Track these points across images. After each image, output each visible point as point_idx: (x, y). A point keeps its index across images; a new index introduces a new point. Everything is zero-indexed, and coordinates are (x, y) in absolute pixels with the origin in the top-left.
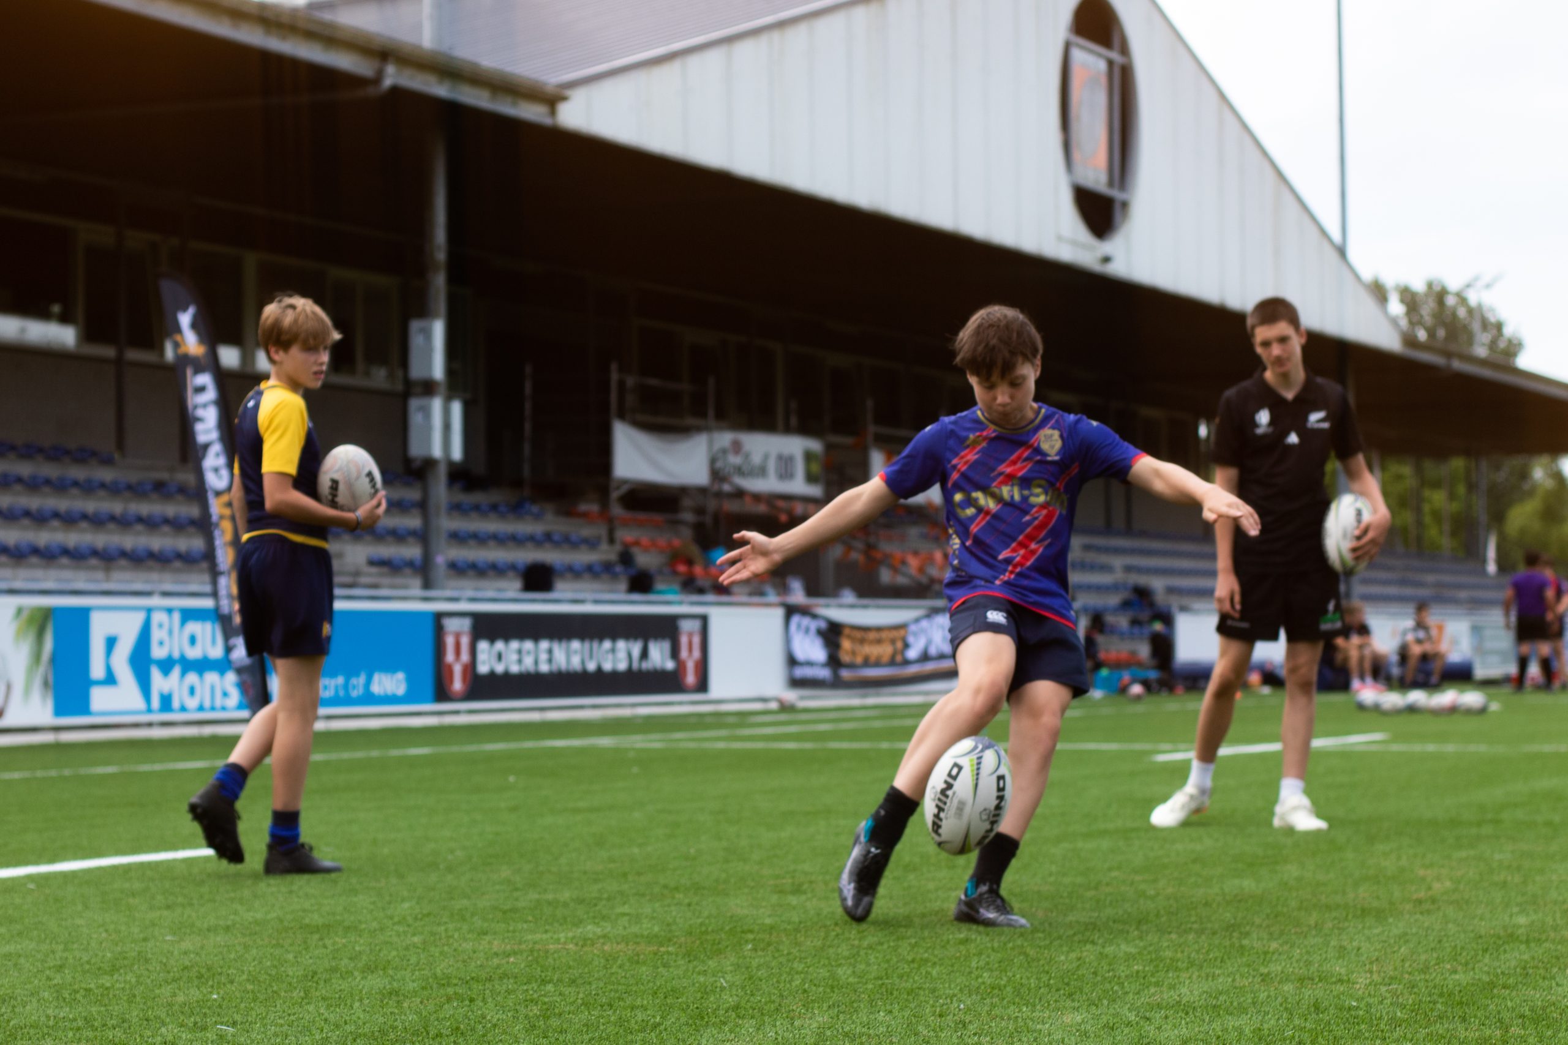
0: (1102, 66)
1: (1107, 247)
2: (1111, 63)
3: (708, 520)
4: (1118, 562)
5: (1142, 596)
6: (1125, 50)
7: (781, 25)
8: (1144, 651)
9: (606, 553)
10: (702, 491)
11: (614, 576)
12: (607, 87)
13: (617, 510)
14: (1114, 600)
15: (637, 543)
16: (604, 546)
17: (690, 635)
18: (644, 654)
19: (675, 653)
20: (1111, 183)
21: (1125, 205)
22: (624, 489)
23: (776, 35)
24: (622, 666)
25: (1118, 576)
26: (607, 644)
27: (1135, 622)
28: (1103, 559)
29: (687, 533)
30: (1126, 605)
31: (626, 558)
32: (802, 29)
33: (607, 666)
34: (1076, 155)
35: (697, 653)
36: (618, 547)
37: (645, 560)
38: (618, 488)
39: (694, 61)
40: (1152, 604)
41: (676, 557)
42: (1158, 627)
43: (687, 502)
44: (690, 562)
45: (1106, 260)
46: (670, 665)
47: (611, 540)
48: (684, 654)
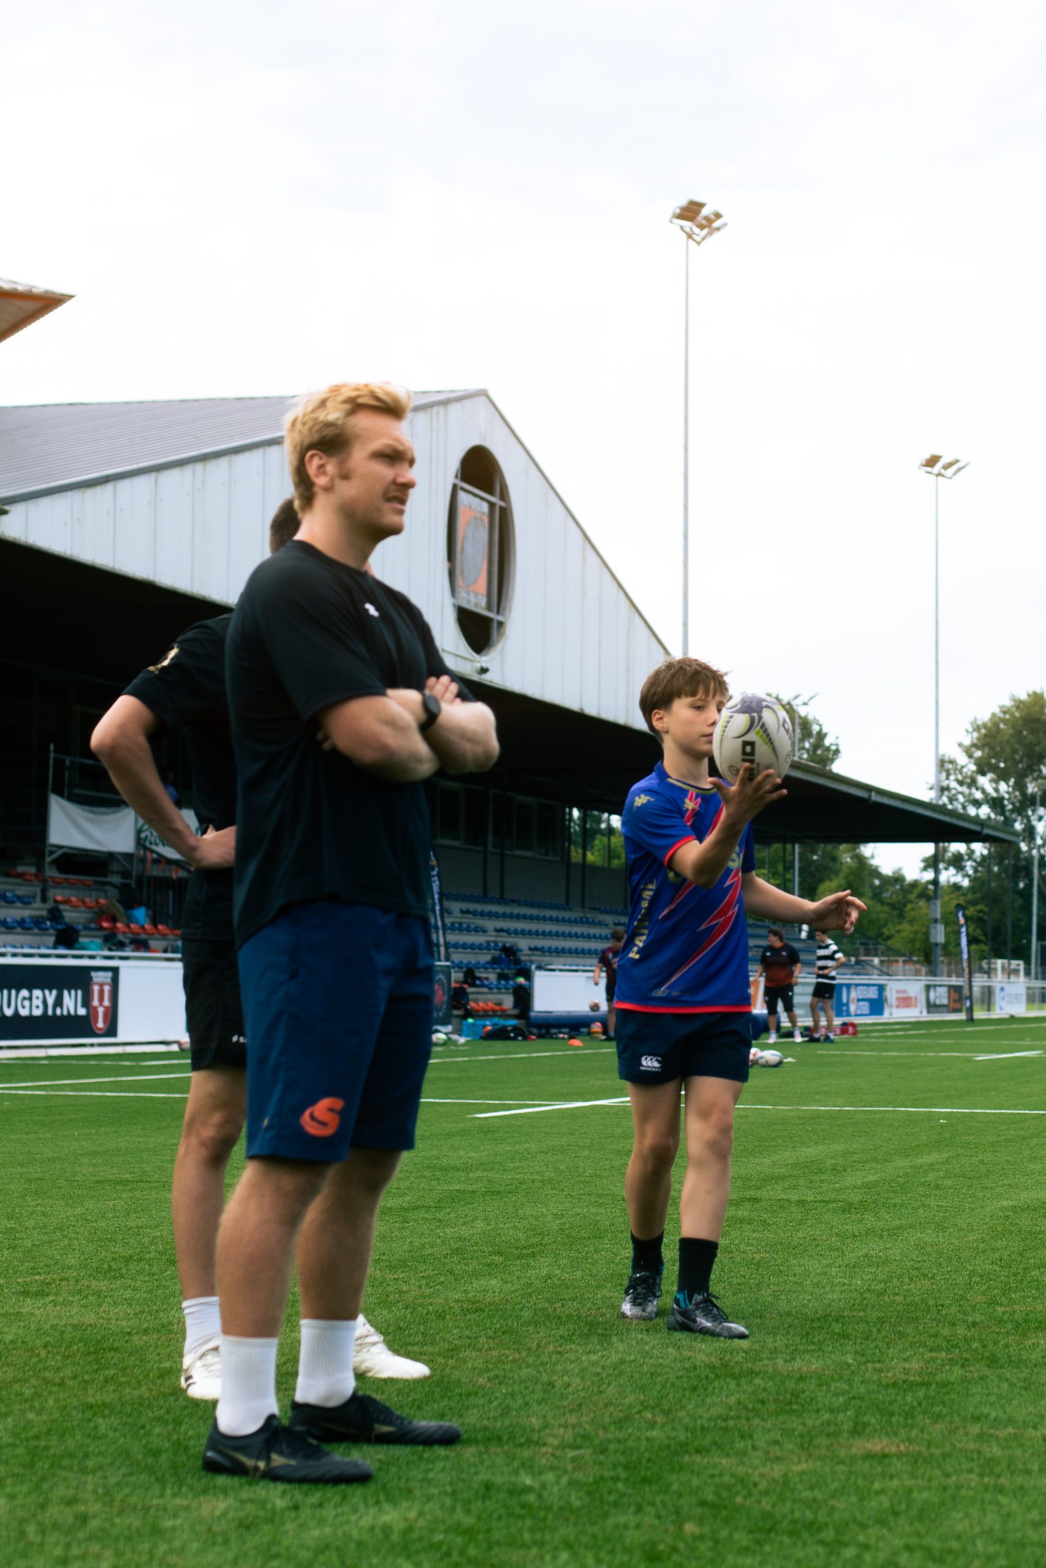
0: (485, 507)
1: (484, 660)
2: (492, 505)
3: (132, 882)
4: (490, 924)
5: (510, 952)
6: (504, 495)
7: (204, 458)
8: (508, 1001)
9: (38, 909)
10: (128, 856)
11: (44, 930)
12: (45, 502)
13: (51, 872)
14: (485, 958)
15: (66, 902)
16: (37, 904)
17: (101, 985)
18: (59, 1002)
19: (86, 1002)
20: (489, 607)
21: (500, 624)
22: (59, 853)
23: (199, 467)
24: (38, 1012)
25: (491, 937)
26: (24, 993)
27: (502, 977)
28: (479, 922)
29: (114, 893)
30: (495, 961)
31: (55, 915)
32: (224, 462)
33: (24, 1012)
34: (460, 582)
35: (107, 1003)
36: (50, 905)
37: (71, 916)
38: (51, 853)
39: (124, 485)
40: (517, 962)
41: (102, 914)
42: (521, 980)
43: (115, 867)
44: (114, 919)
45: (484, 671)
46: (82, 1012)
47: (44, 899)
48: (96, 1003)
